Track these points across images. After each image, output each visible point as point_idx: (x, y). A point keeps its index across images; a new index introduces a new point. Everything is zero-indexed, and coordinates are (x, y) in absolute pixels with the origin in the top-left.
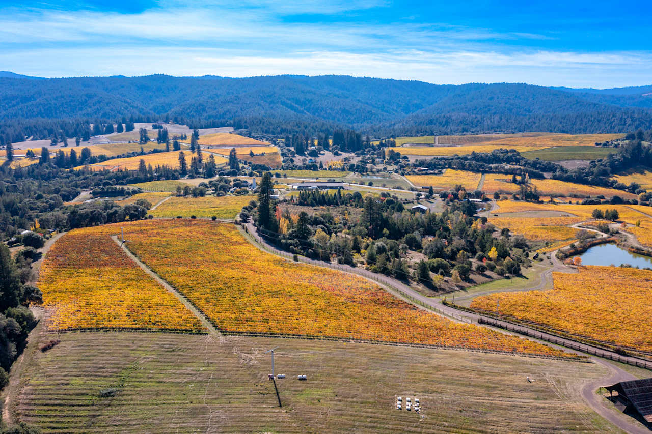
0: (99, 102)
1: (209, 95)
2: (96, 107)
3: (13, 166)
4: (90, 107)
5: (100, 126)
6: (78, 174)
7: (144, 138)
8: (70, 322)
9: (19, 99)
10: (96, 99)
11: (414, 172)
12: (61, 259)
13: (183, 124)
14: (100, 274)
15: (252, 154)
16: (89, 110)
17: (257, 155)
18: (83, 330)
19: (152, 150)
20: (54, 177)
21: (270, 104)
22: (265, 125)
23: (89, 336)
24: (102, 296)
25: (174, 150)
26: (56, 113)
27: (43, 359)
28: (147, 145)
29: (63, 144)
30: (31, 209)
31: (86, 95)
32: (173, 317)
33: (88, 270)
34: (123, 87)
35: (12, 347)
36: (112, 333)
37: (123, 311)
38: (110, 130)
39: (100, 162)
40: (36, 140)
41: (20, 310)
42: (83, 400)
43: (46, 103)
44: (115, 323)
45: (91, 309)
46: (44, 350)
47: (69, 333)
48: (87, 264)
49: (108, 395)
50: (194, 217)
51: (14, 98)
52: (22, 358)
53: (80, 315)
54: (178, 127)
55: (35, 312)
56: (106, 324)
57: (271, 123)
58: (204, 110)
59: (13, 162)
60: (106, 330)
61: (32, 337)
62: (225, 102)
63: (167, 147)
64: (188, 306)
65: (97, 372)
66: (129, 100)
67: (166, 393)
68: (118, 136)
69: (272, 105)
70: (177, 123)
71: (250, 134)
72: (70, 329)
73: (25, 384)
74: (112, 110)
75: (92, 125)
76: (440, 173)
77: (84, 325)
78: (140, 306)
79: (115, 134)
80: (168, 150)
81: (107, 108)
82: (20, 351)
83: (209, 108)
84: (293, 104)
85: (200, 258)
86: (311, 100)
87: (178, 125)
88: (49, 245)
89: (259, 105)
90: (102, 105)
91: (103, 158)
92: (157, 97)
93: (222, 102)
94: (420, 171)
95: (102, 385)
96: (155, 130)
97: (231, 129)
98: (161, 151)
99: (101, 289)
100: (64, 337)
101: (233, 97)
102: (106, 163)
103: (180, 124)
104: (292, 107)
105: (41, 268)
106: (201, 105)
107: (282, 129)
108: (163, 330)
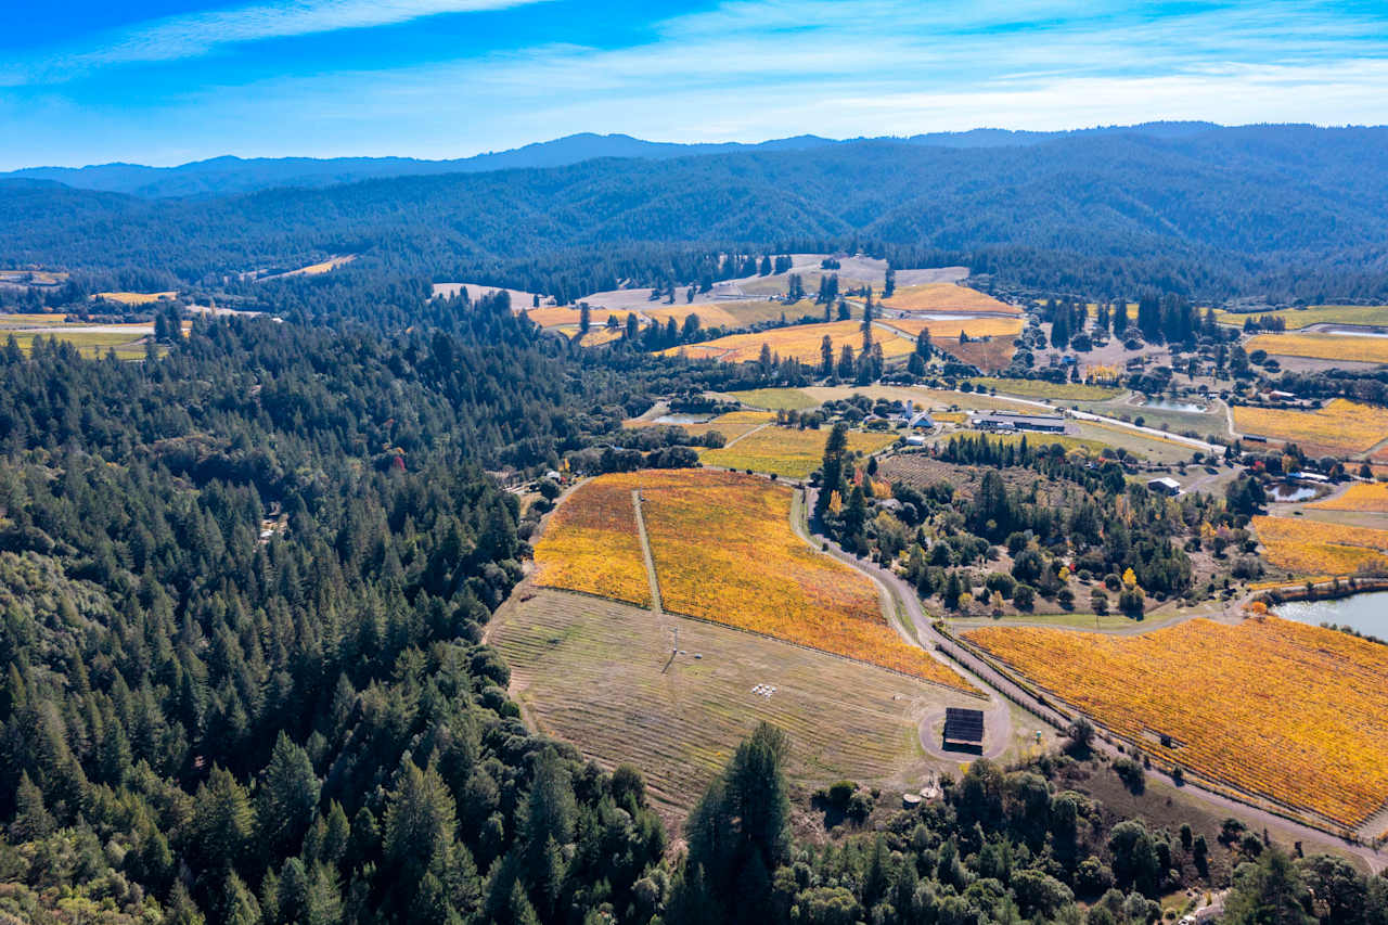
1: (960, 185)
2: (743, 215)
3: (585, 343)
5: (736, 259)
6: (670, 363)
7: (796, 292)
8: (550, 581)
11: (1259, 399)
12: (571, 514)
13: (881, 257)
14: (598, 537)
15: (964, 338)
16: (731, 220)
17: (972, 341)
18: (556, 589)
19: (801, 317)
20: (635, 367)
21: (1083, 205)
23: (560, 595)
24: (584, 561)
25: (838, 320)
26: (678, 227)
27: (520, 607)
28: (796, 306)
29: (666, 298)
30: (584, 429)
32: (630, 590)
33: (590, 531)
35: (499, 594)
36: (576, 596)
37: (594, 578)
38: (749, 270)
39: (711, 339)
40: (633, 287)
41: (511, 562)
42: (537, 642)
44: (583, 587)
45: (569, 572)
46: (523, 600)
47: (546, 590)
48: (592, 525)
49: (554, 642)
50: (749, 472)
52: (505, 604)
53: (559, 576)
54: (869, 265)
55: (526, 567)
56: (576, 587)
57: (1045, 263)
58: (939, 221)
59: (588, 336)
60: (573, 592)
61: (518, 588)
63: (828, 311)
64: (653, 582)
65: (552, 624)
66: (802, 199)
67: (594, 648)
68: (759, 282)
69: (1086, 207)
70: (870, 255)
71: (992, 287)
72: (547, 587)
73: (502, 624)
74: (769, 222)
75: (722, 259)
76: (1317, 406)
77: (559, 585)
78: (610, 576)
79: (754, 278)
80: (827, 320)
82: (505, 599)
83: (951, 215)
84: (1137, 202)
85: (707, 533)
86: (1184, 193)
87: (870, 259)
88: (566, 495)
89: (1057, 208)
90: (755, 208)
91: (715, 334)
92: (860, 188)
93: (978, 203)
94: (1274, 398)
95: (553, 634)
96: (822, 271)
97: (965, 273)
98: (816, 321)
99: (589, 553)
100: (540, 593)
101: (1002, 192)
102: (718, 343)
103: (874, 257)
104: (1131, 211)
105: (549, 520)
106: (936, 208)
108: (617, 601)
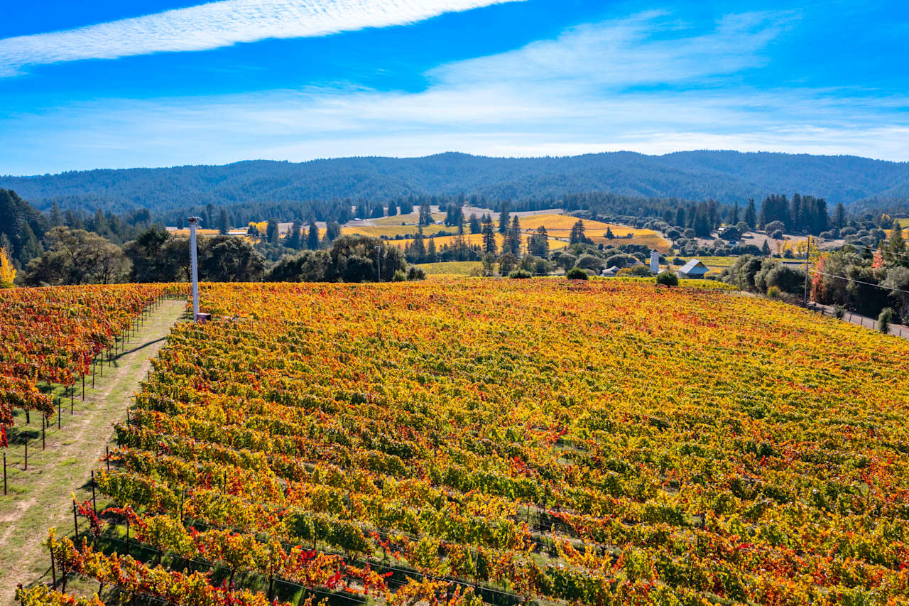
0: (370, 185)
1: (521, 177)
4: (359, 192)
5: (366, 208)
7: (426, 221)
9: (272, 184)
10: (367, 182)
13: (485, 208)
15: (609, 236)
17: (618, 237)
19: (437, 233)
22: (617, 203)
25: (473, 233)
28: (428, 228)
31: (355, 177)
34: (403, 169)
38: (378, 214)
43: (304, 186)
51: (267, 182)
54: (478, 210)
62: (545, 184)
63: (461, 230)
66: (409, 184)
68: (387, 219)
70: (476, 206)
75: (354, 208)
79: (384, 218)
80: (462, 233)
81: (380, 193)
83: (521, 192)
87: (477, 208)
90: (374, 188)
96: (442, 213)
97: (561, 211)
98: (451, 234)
101: (556, 178)
103: (479, 207)
106: (509, 187)
107: (647, 209)
